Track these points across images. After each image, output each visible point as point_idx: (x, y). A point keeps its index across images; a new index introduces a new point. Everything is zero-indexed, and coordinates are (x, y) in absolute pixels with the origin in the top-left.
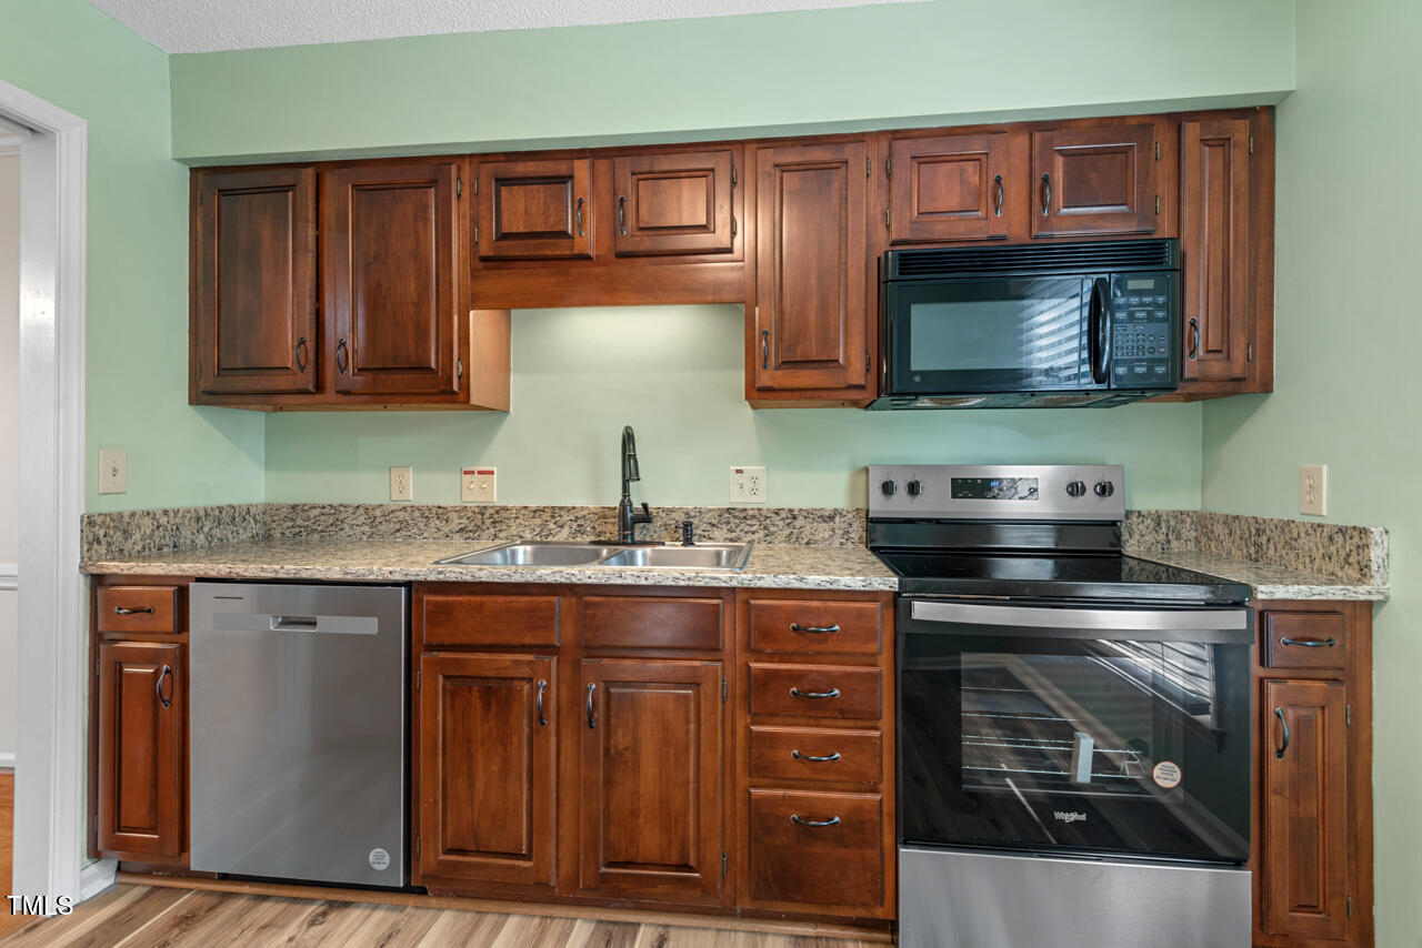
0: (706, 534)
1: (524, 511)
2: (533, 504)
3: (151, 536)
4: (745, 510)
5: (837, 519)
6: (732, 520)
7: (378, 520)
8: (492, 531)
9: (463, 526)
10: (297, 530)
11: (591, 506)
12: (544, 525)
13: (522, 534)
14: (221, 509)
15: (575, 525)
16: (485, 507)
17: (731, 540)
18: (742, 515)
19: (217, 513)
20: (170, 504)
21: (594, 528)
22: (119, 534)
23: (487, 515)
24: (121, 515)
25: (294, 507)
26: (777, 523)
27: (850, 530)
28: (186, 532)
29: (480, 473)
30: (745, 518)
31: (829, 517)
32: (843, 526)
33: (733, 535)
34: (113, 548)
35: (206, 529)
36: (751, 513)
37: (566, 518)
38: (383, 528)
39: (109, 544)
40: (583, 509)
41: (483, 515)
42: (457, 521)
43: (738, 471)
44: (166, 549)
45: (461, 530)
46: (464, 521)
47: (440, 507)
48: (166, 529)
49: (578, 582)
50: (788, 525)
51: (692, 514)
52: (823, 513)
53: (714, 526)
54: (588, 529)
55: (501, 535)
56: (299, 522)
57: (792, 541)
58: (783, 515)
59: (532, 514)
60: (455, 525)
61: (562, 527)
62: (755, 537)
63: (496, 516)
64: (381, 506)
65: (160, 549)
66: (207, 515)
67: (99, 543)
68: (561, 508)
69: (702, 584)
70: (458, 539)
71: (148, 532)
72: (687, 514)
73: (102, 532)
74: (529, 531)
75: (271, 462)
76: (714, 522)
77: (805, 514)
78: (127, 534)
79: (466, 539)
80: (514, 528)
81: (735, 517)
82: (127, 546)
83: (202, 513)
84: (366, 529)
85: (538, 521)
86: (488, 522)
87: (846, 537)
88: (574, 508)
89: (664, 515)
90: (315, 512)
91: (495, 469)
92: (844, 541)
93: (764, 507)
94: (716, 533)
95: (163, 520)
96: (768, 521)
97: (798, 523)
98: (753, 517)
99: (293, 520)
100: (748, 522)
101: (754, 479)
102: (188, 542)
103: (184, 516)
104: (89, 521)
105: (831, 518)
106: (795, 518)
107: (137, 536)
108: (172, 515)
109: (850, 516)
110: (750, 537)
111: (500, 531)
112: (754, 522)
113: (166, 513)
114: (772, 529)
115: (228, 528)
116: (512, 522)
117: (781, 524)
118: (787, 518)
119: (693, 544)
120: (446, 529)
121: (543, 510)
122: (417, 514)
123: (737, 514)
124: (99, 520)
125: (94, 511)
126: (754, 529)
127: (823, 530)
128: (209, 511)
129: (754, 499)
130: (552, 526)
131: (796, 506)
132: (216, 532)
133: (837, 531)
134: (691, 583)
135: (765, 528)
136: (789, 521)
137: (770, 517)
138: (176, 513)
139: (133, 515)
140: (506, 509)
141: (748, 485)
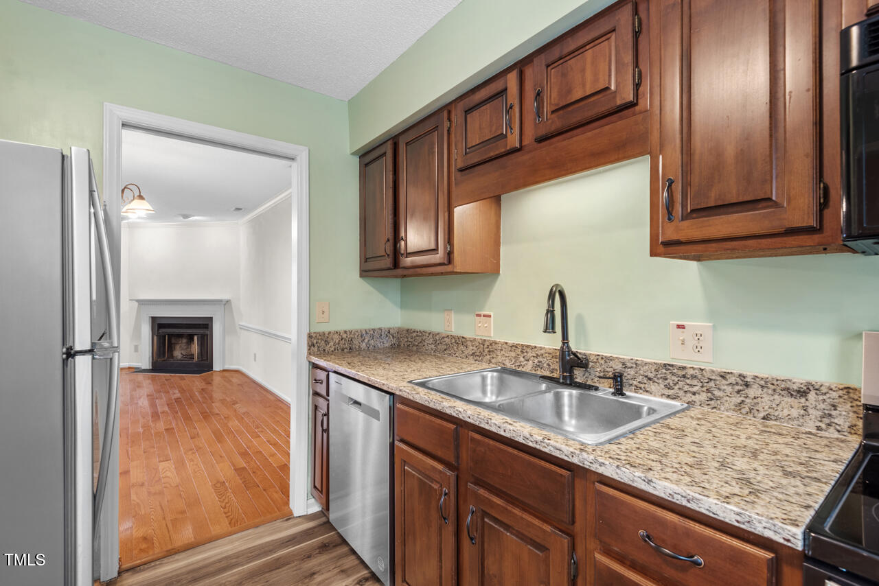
0: (642, 386)
1: (505, 346)
2: (510, 342)
3: (339, 343)
4: (684, 368)
5: (812, 396)
6: (669, 376)
7: (438, 342)
8: (488, 357)
9: (473, 351)
10: (409, 343)
11: (547, 347)
12: (517, 358)
13: (504, 362)
14: (374, 330)
15: (536, 361)
16: (485, 340)
17: (668, 396)
18: (681, 373)
19: (372, 332)
20: (348, 328)
21: (549, 365)
22: (323, 342)
23: (486, 346)
24: (324, 333)
25: (408, 330)
26: (723, 387)
27: (834, 413)
28: (356, 342)
29: (484, 316)
30: (684, 376)
31: (798, 392)
32: (822, 406)
33: (671, 392)
34: (320, 349)
35: (366, 341)
36: (691, 372)
37: (530, 354)
38: (440, 347)
39: (319, 347)
40: (541, 348)
41: (484, 345)
42: (471, 348)
43: (679, 326)
44: (346, 350)
45: (473, 354)
46: (474, 348)
47: (463, 338)
48: (345, 340)
49: (462, 418)
50: (738, 392)
51: (629, 365)
52: (789, 385)
53: (650, 379)
54: (545, 365)
55: (493, 361)
56: (409, 339)
57: (744, 411)
58: (732, 379)
59: (510, 348)
60: (470, 351)
61: (528, 360)
62: (696, 398)
63: (490, 347)
64: (438, 333)
65: (343, 350)
66: (366, 333)
67: (314, 346)
68: (527, 346)
69: (546, 450)
70: (471, 360)
71: (337, 341)
72: (623, 364)
73: (315, 341)
74: (507, 361)
75: (403, 306)
76: (651, 375)
77: (762, 383)
78: (327, 342)
79: (475, 360)
80: (500, 357)
81: (673, 374)
82: (327, 348)
83: (364, 332)
84: (433, 346)
85: (513, 354)
86: (486, 350)
87: (826, 420)
88: (535, 347)
89: (603, 362)
90: (414, 334)
91: (492, 314)
92: (823, 426)
93: (708, 367)
94: (653, 387)
95: (344, 336)
96: (712, 384)
97: (753, 391)
98: (694, 377)
99: (407, 338)
100: (688, 381)
101: (698, 337)
102: (357, 347)
103: (354, 334)
104: (310, 336)
105: (802, 393)
106: (747, 385)
107: (332, 344)
108: (349, 333)
109: (834, 395)
110: (689, 397)
111: (493, 358)
112: (695, 382)
113: (345, 332)
114: (717, 393)
115: (378, 340)
116: (498, 353)
117: (729, 389)
118: (737, 384)
119: (622, 394)
120: (466, 352)
121: (516, 346)
122: (453, 341)
123: (675, 371)
124: (314, 335)
125: (312, 331)
126: (695, 389)
127: (789, 407)
128: (368, 331)
129: (697, 357)
130: (522, 359)
131: (749, 373)
132: (371, 342)
133: (811, 411)
134: (538, 447)
135: (708, 391)
136: (740, 388)
137: (715, 380)
138: (351, 332)
139: (329, 333)
140: (495, 343)
141: (691, 342)
